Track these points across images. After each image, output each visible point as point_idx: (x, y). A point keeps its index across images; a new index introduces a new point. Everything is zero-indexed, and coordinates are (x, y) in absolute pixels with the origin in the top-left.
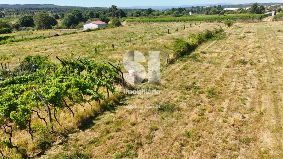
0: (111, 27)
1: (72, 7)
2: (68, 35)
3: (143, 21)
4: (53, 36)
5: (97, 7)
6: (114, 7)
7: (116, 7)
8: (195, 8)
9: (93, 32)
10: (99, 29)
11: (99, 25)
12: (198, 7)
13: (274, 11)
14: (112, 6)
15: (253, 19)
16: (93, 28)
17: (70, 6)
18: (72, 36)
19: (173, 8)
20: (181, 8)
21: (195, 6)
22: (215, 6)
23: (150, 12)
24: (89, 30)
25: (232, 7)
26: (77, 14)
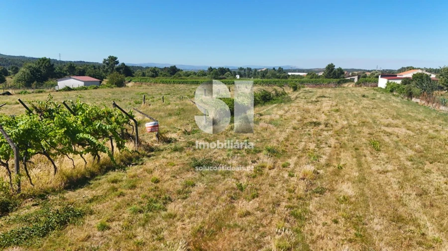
0: (109, 87)
1: (35, 58)
2: (28, 95)
3: (163, 82)
4: (0, 95)
5: (81, 62)
6: (112, 59)
7: (116, 58)
8: (245, 70)
9: (76, 91)
10: (86, 89)
11: (87, 83)
12: (249, 69)
13: (357, 76)
14: (109, 57)
15: (329, 83)
16: (76, 86)
17: (31, 57)
18: (37, 96)
19: (211, 68)
20: (223, 68)
21: (245, 68)
22: (274, 69)
23: (173, 71)
24: (68, 89)
26: (45, 66)
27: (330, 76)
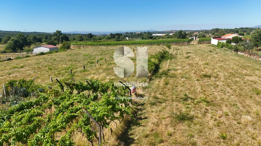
0: (63, 50)
1: (7, 31)
2: (22, 59)
3: (91, 45)
4: (6, 60)
5: (35, 32)
6: (58, 32)
7: (60, 32)
8: (129, 34)
9: (47, 55)
10: (52, 53)
11: (51, 49)
12: (131, 33)
13: (195, 37)
14: (57, 31)
15: (184, 42)
16: (45, 52)
18: (28, 60)
19: (111, 34)
20: (118, 33)
21: (129, 32)
22: (145, 32)
23: (90, 36)
24: (42, 54)
25: (158, 33)
26: (22, 38)
27: (180, 37)
